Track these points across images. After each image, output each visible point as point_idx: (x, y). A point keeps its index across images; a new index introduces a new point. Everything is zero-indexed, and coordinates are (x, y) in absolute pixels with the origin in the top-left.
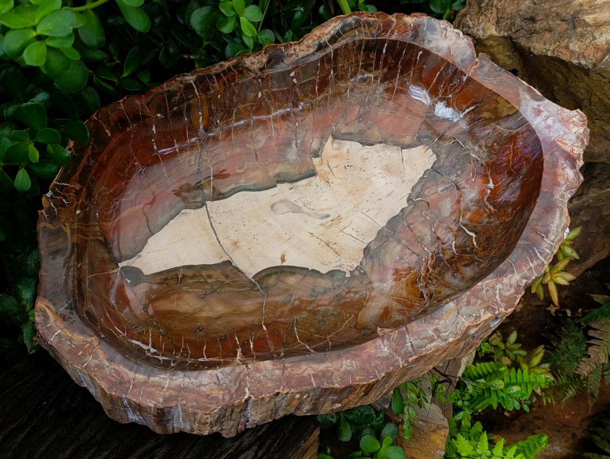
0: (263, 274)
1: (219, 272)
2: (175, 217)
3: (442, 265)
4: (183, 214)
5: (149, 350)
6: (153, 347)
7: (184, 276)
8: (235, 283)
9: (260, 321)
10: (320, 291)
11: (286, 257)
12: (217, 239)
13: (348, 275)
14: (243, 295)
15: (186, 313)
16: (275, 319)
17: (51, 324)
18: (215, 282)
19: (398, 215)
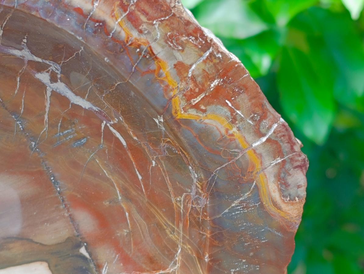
5: (54, 79)
6: (42, 86)
17: (274, 162)
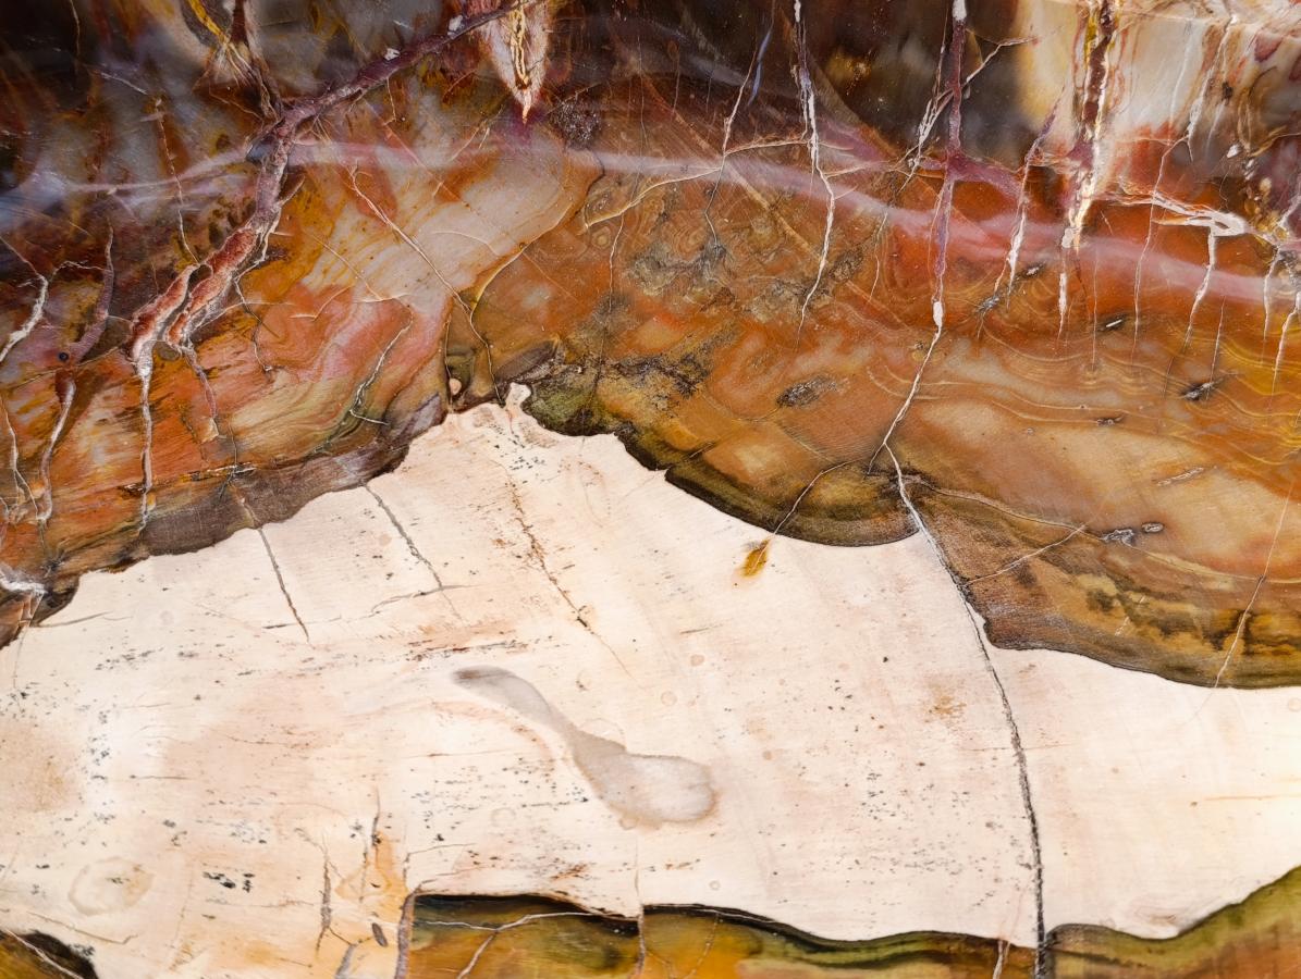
0: (865, 527)
1: (1054, 612)
2: (1214, 915)
3: (132, 272)
4: (1170, 919)
7: (1217, 638)
8: (996, 534)
9: (945, 348)
10: (660, 377)
11: (742, 559)
12: (1022, 760)
13: (519, 393)
14: (976, 475)
15: (1241, 476)
16: (883, 331)
18: (1083, 571)
19: (157, 552)
